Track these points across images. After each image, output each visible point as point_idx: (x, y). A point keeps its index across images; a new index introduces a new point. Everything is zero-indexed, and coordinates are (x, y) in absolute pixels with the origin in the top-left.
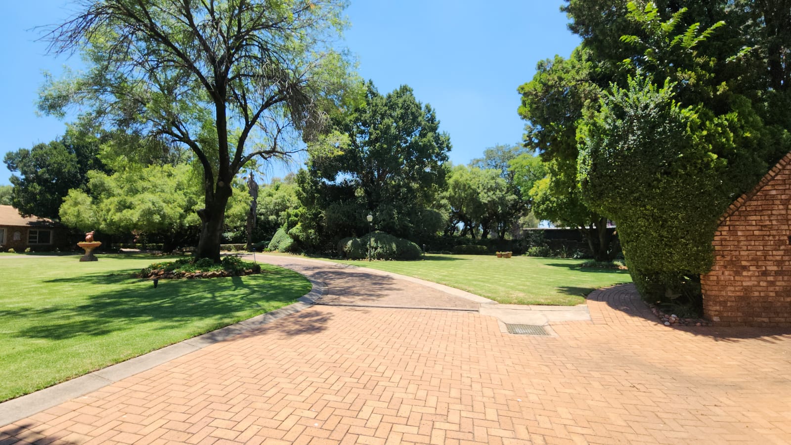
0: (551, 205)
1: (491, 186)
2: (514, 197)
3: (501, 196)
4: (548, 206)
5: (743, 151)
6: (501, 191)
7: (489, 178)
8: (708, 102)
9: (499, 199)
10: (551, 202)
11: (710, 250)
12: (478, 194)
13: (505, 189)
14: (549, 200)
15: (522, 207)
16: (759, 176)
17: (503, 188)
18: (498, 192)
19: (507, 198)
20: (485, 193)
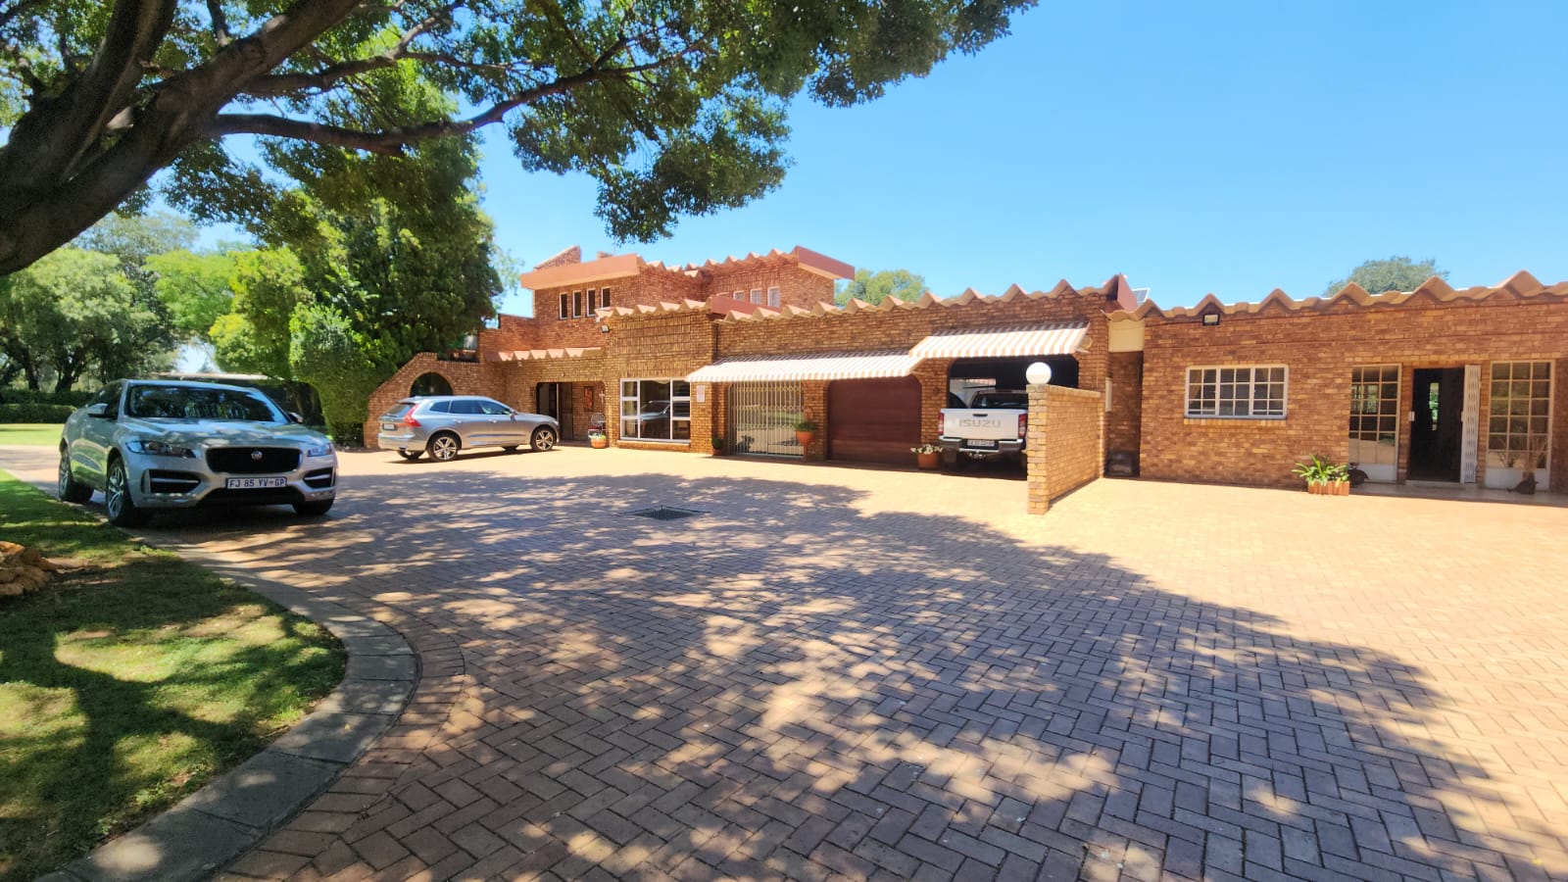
0: (246, 354)
1: (93, 288)
2: (150, 315)
3: (119, 310)
4: (241, 355)
5: (385, 361)
6: (119, 299)
7: (87, 269)
8: (369, 331)
9: (114, 315)
10: (246, 350)
11: (367, 410)
12: (56, 298)
13: (128, 298)
14: (243, 347)
15: (164, 334)
16: (393, 373)
17: (122, 295)
18: (110, 301)
19: (132, 316)
20: (78, 300)
